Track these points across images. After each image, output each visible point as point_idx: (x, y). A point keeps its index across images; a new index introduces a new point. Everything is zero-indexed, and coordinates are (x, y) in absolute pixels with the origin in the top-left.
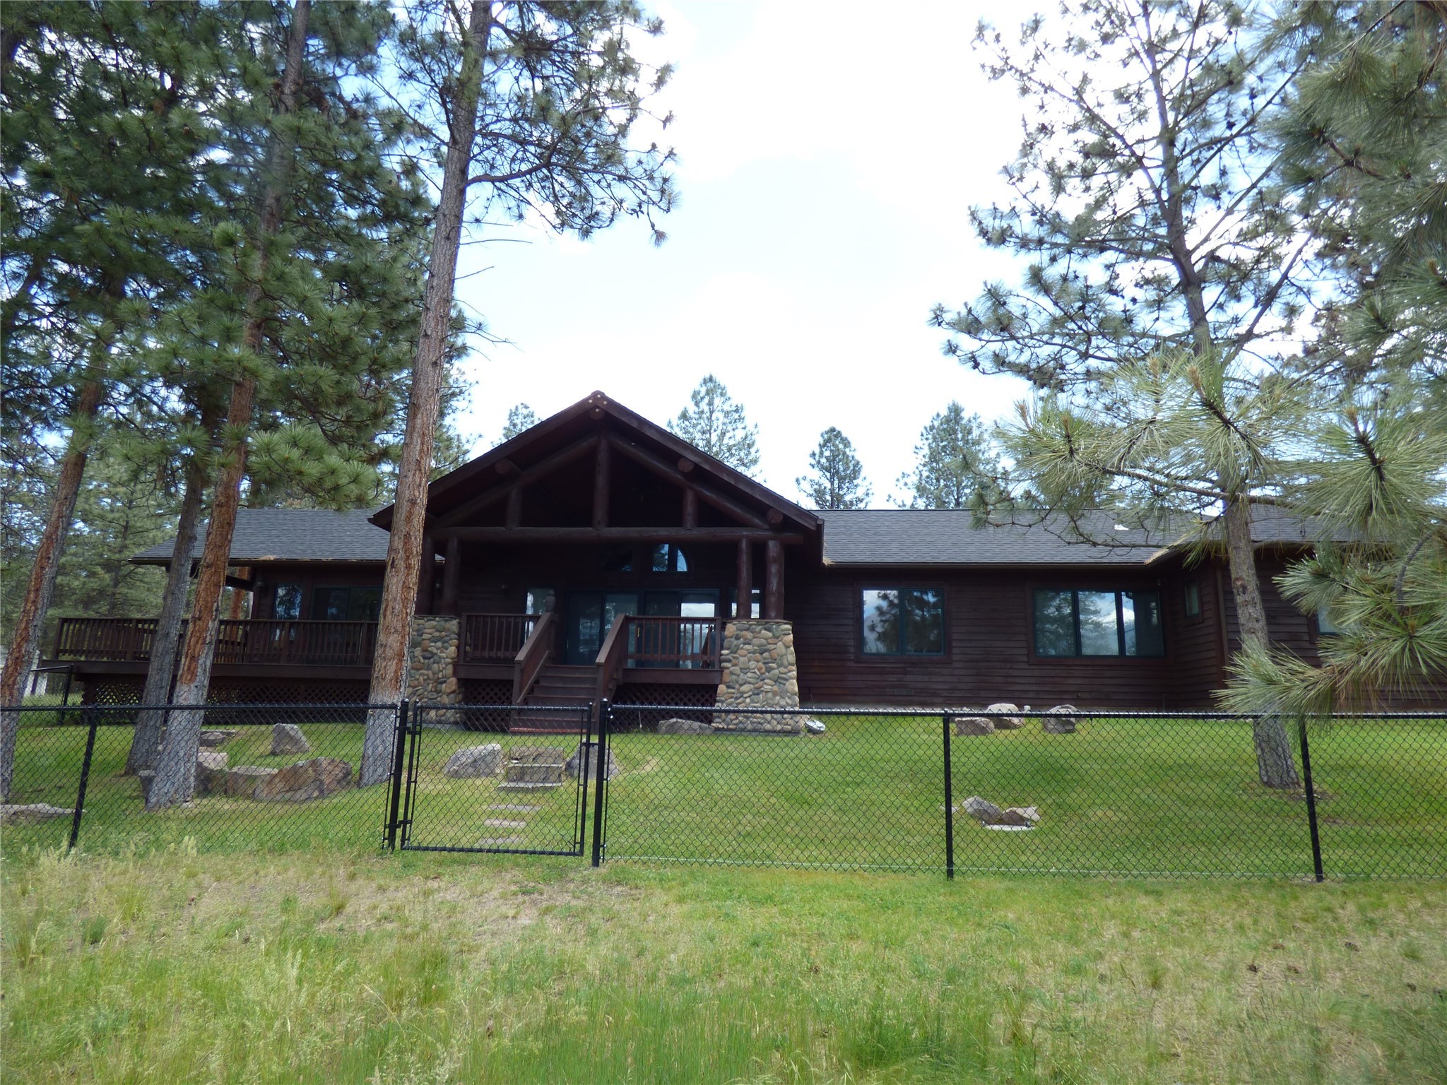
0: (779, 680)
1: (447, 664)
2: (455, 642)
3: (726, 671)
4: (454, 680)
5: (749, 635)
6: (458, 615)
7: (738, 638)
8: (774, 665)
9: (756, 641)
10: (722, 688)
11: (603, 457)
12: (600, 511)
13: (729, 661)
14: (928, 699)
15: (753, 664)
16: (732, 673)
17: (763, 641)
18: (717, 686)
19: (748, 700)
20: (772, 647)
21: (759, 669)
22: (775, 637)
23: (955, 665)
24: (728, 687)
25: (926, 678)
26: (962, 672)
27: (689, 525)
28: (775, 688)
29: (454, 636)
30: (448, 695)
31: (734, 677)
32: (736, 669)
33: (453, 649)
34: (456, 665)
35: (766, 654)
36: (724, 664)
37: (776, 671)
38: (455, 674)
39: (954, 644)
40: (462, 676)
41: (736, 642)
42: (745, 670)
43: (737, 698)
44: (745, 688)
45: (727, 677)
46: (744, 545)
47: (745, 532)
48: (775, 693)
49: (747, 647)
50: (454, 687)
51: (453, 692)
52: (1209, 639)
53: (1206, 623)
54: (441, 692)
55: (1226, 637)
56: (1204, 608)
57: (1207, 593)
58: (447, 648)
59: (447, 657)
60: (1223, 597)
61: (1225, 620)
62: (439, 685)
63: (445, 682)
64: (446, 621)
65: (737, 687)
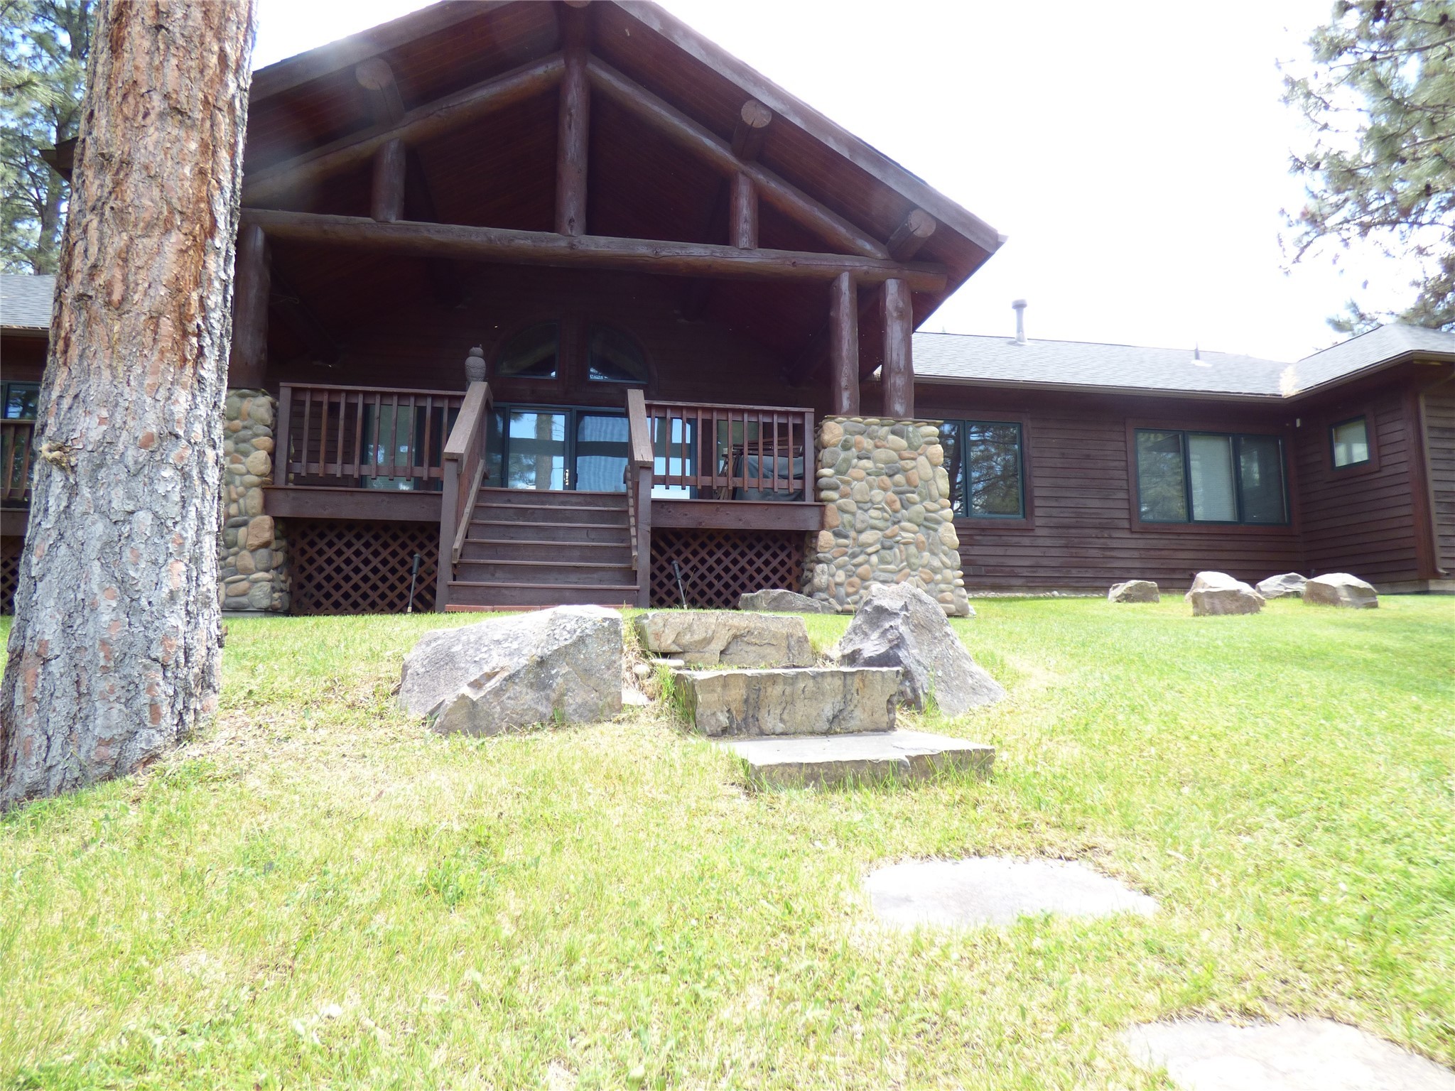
0: (928, 524)
1: (249, 487)
2: (267, 442)
3: (831, 506)
4: (266, 521)
5: (867, 443)
6: (273, 391)
7: (846, 447)
8: (915, 497)
9: (881, 454)
10: (825, 537)
11: (575, 98)
12: (572, 204)
13: (835, 488)
14: (1003, 581)
15: (878, 495)
16: (842, 510)
17: (894, 455)
18: (814, 535)
19: (874, 559)
20: (910, 464)
21: (890, 504)
22: (911, 447)
23: (1039, 532)
24: (837, 535)
25: (1000, 551)
26: (1048, 542)
27: (744, 241)
28: (921, 537)
29: (262, 429)
30: (254, 551)
31: (847, 517)
32: (849, 503)
33: (262, 455)
34: (268, 489)
35: (899, 478)
36: (824, 494)
37: (919, 508)
38: (266, 508)
39: (1037, 503)
40: (285, 511)
41: (843, 455)
42: (864, 505)
43: (854, 556)
44: (868, 537)
45: (833, 517)
46: (845, 284)
47: (848, 261)
48: (921, 548)
49: (865, 463)
50: (267, 535)
51: (266, 545)
52: (1394, 492)
53: (1386, 472)
54: (235, 544)
55: (1433, 487)
56: (1385, 451)
57: (1398, 430)
58: (246, 454)
59: (248, 473)
60: (1426, 433)
61: (1430, 465)
62: (231, 531)
63: (245, 524)
64: (243, 396)
65: (853, 534)
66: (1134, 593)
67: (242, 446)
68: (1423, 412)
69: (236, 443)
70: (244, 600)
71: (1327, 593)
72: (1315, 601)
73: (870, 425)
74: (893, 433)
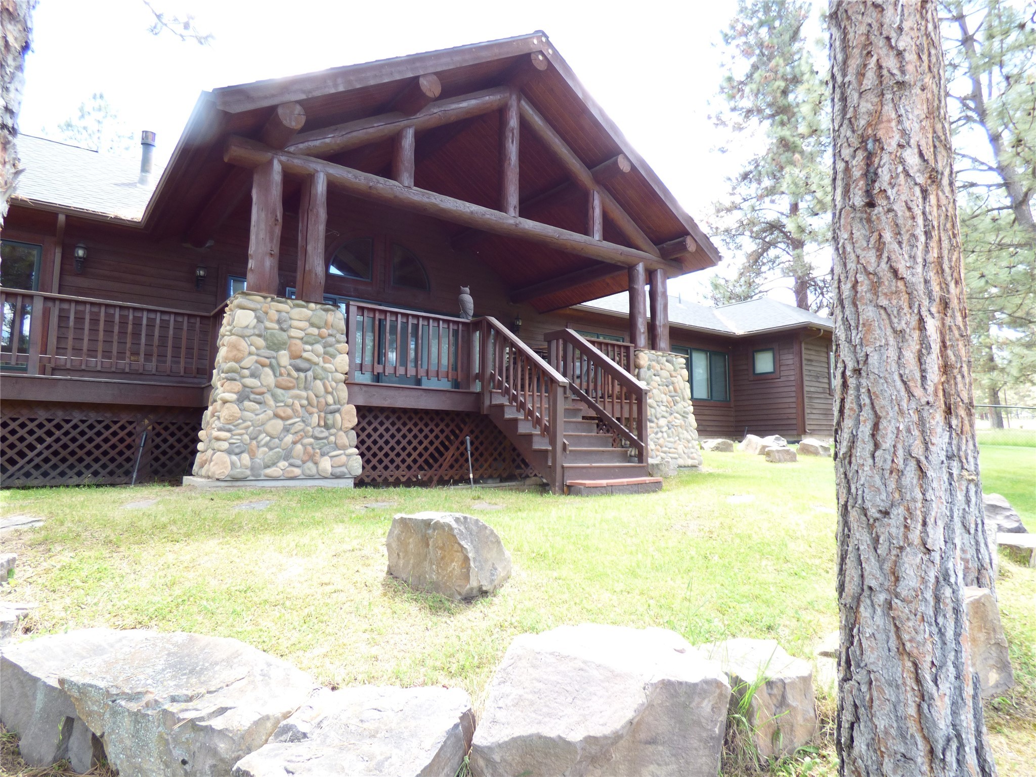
0: (683, 414)
1: (338, 382)
2: (345, 347)
4: (352, 409)
7: (649, 368)
8: (678, 399)
12: (515, 194)
15: (664, 398)
16: (651, 406)
17: (668, 374)
20: (675, 379)
21: (669, 403)
22: (675, 370)
27: (596, 234)
29: (340, 337)
30: (347, 432)
31: (653, 410)
32: (653, 402)
33: (344, 358)
34: (350, 385)
35: (671, 387)
37: (680, 405)
41: (648, 373)
43: (657, 433)
46: (641, 269)
47: (641, 255)
48: (682, 428)
50: (354, 420)
51: (354, 428)
52: (786, 389)
53: (783, 379)
54: (333, 426)
55: (806, 389)
56: (782, 368)
57: (789, 359)
58: (333, 356)
59: (336, 371)
60: (804, 362)
61: (805, 378)
62: (330, 416)
63: (338, 411)
64: (327, 310)
65: (655, 420)
66: (721, 446)
67: (331, 350)
68: (804, 351)
69: (324, 347)
70: (344, 469)
71: (812, 449)
72: (805, 453)
73: (658, 356)
74: (667, 361)
